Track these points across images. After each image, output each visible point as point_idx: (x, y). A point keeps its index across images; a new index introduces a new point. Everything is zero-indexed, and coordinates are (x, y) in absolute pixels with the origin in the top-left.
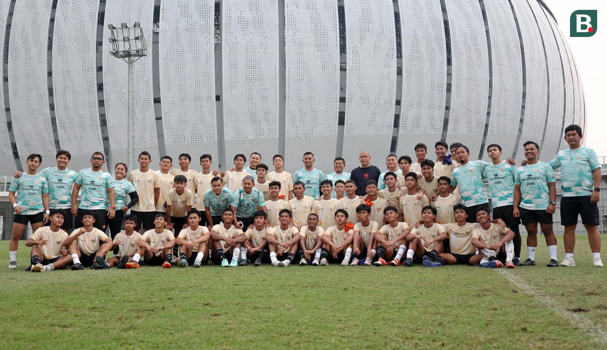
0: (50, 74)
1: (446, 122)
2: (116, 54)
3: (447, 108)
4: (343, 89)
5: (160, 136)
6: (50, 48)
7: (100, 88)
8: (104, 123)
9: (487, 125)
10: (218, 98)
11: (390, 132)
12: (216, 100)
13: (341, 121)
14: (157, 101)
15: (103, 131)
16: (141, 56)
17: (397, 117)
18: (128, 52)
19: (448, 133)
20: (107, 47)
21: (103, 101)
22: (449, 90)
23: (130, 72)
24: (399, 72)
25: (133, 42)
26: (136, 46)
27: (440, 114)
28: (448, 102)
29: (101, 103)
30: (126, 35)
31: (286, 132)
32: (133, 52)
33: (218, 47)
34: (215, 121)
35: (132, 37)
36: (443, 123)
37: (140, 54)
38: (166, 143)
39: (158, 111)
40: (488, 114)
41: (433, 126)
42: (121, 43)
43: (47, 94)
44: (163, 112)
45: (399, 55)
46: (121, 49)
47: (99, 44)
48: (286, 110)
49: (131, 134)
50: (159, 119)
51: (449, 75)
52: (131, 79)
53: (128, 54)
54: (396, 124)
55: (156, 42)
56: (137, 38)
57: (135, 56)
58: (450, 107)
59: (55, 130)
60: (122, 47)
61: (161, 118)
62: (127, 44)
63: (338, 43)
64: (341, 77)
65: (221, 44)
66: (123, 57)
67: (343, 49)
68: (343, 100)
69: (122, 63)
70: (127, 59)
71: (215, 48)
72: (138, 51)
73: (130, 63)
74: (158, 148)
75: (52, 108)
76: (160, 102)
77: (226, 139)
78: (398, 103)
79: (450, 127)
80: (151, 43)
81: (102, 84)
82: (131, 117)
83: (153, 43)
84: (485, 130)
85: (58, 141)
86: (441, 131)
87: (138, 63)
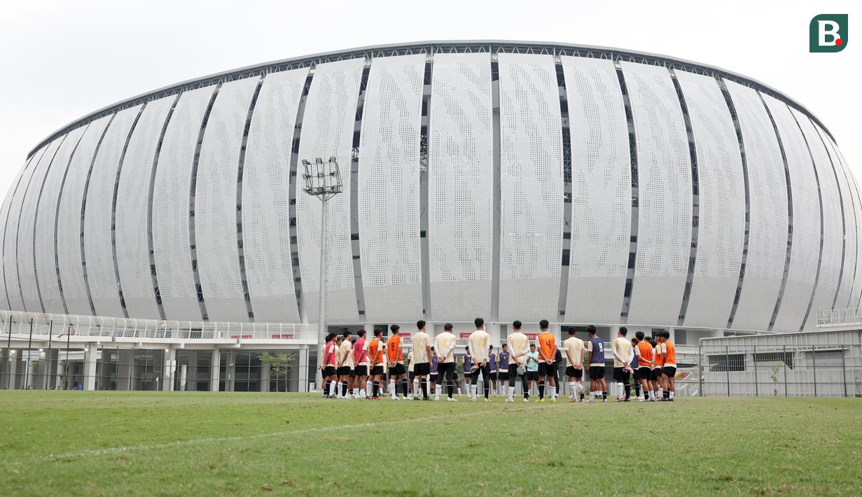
0: (239, 208)
1: (692, 262)
2: (309, 191)
3: (694, 245)
4: (567, 223)
5: (358, 277)
6: (240, 179)
7: (293, 223)
8: (296, 262)
9: (743, 266)
10: (423, 234)
11: (623, 273)
12: (421, 237)
13: (566, 261)
14: (355, 237)
15: (295, 272)
16: (336, 193)
17: (632, 257)
18: (323, 189)
19: (695, 275)
20: (300, 182)
21: (296, 237)
22: (696, 223)
23: (324, 210)
24: (635, 203)
25: (327, 178)
26: (331, 182)
27: (685, 253)
28: (695, 238)
29: (294, 240)
30: (320, 171)
31: (501, 273)
32: (328, 189)
33: (424, 176)
34: (420, 260)
35: (327, 173)
36: (688, 264)
37: (335, 190)
38: (363, 286)
39: (355, 248)
40: (745, 252)
41: (676, 267)
42: (315, 180)
43: (235, 229)
44: (361, 250)
45: (635, 183)
46: (315, 185)
47: (293, 174)
48: (501, 248)
49: (323, 277)
50: (356, 257)
51: (696, 205)
52: (324, 218)
53: (322, 191)
54: (631, 264)
55: (354, 172)
56: (332, 174)
57: (330, 192)
58: (696, 244)
59: (243, 270)
60: (316, 183)
61: (359, 257)
62: (321, 180)
63: (563, 170)
64: (565, 210)
65: (427, 173)
66: (316, 194)
67: (568, 177)
68: (567, 236)
69: (315, 200)
70: (321, 196)
71: (421, 177)
72: (333, 188)
73: (324, 200)
74: (355, 290)
75: (240, 245)
76: (358, 239)
77: (431, 281)
78: (634, 239)
79: (697, 268)
80: (350, 173)
81: (295, 219)
82: (324, 259)
83: (352, 172)
84: (741, 272)
85: (246, 282)
86: (687, 273)
87: (333, 200)
